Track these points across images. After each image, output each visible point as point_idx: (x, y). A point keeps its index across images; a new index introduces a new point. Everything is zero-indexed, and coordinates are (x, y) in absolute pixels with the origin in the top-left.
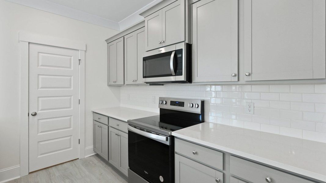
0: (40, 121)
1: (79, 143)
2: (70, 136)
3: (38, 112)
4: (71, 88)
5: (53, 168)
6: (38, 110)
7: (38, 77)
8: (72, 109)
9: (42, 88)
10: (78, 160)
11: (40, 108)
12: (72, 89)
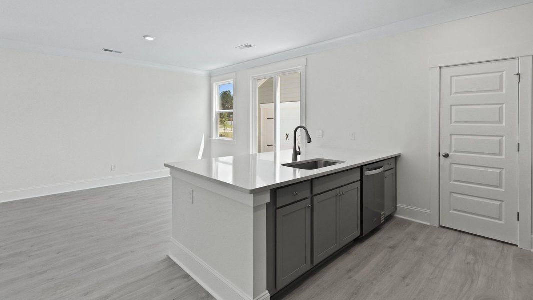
0: (453, 165)
1: (518, 220)
2: (501, 201)
3: (450, 154)
4: (502, 123)
5: (469, 236)
6: (450, 152)
7: (451, 109)
8: (503, 157)
9: (455, 122)
10: (514, 247)
11: (453, 150)
12: (504, 124)
